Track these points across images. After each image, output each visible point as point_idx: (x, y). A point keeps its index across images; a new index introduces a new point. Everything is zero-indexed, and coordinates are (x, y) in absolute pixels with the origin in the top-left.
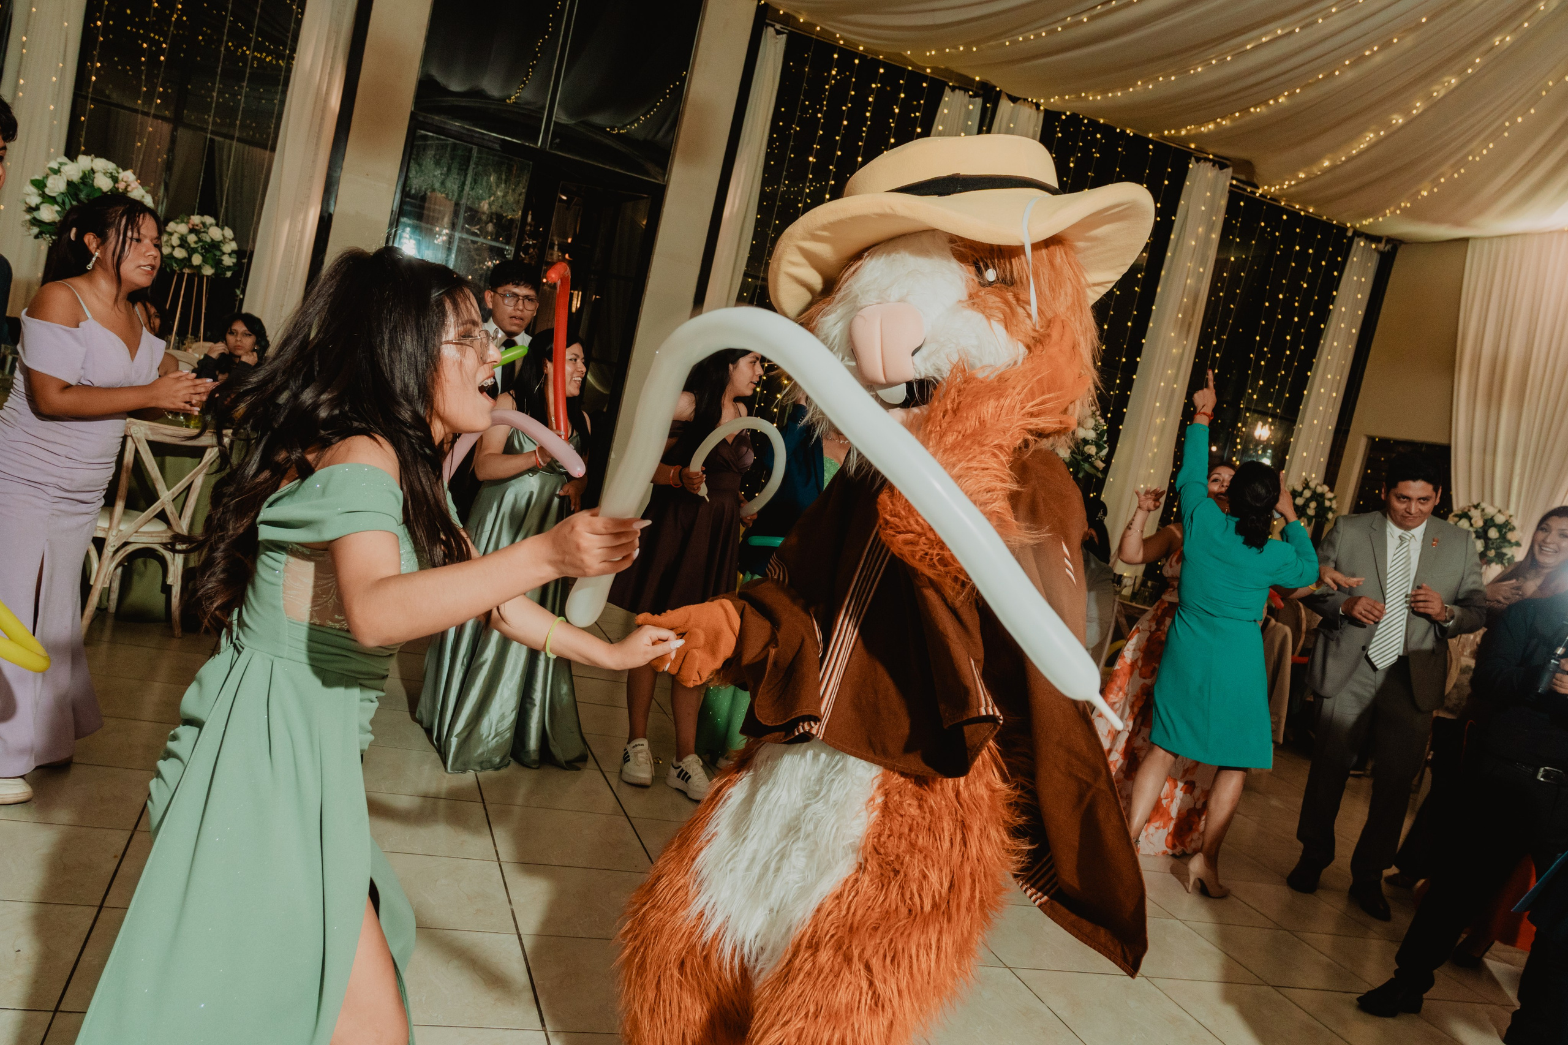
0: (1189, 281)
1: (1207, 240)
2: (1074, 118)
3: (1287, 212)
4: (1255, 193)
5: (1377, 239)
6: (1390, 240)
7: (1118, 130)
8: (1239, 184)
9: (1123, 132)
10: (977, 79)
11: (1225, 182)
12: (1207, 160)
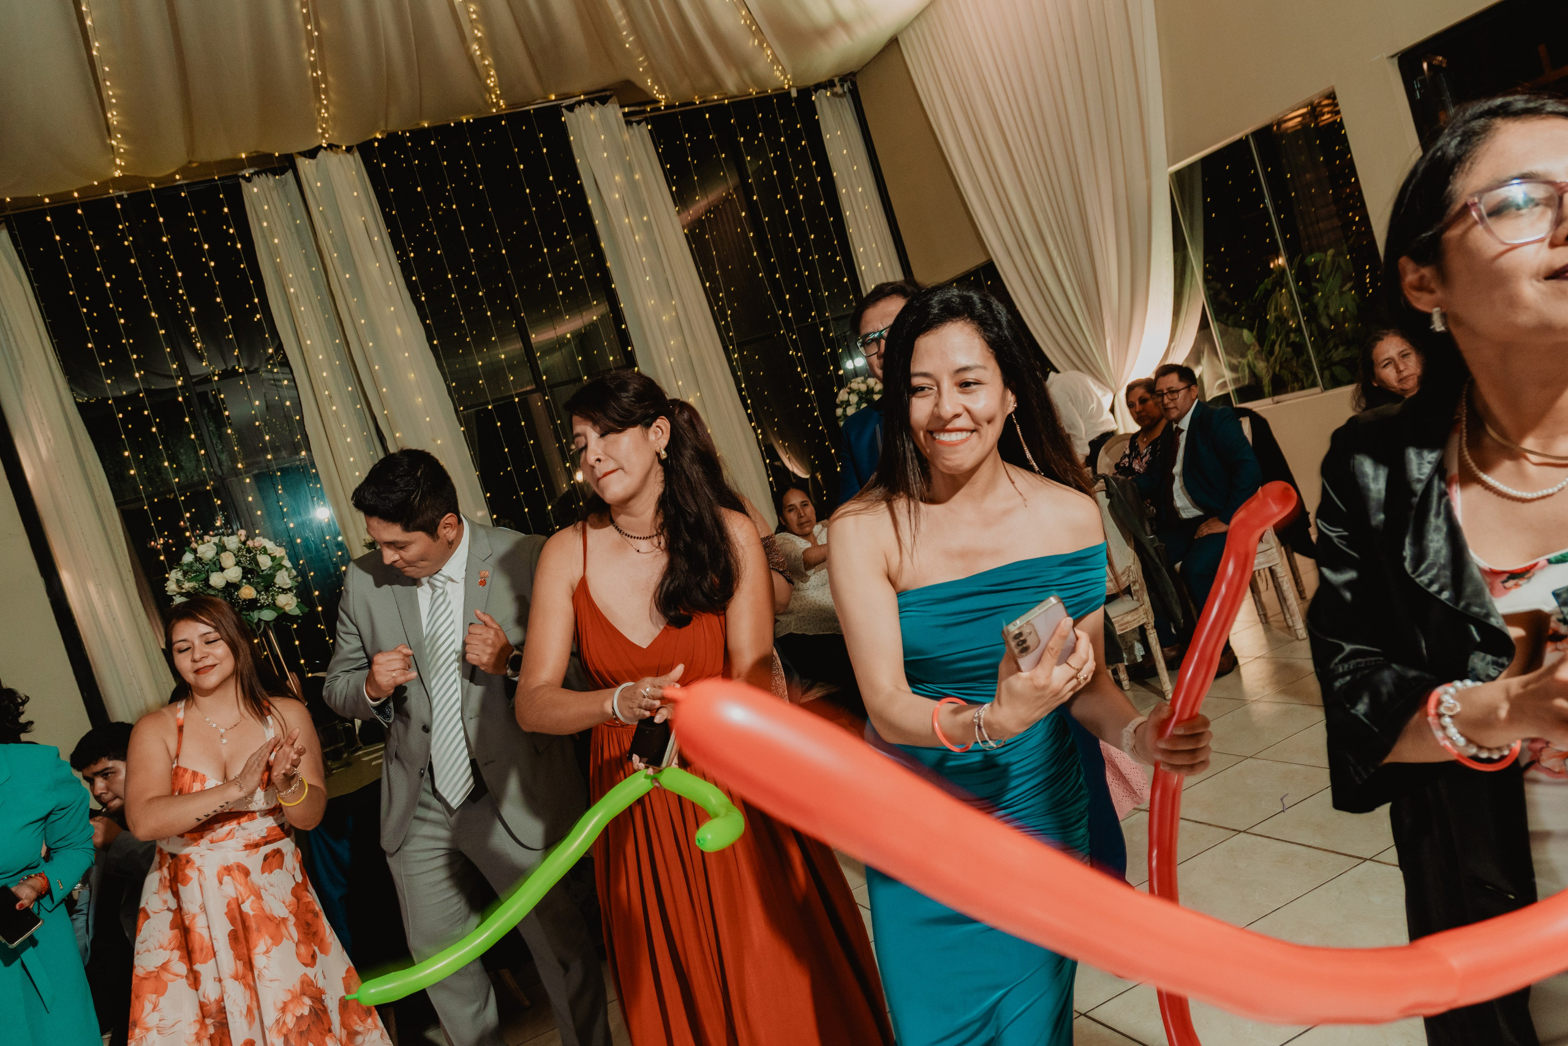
0: (637, 238)
1: (633, 185)
2: (392, 140)
3: (709, 109)
4: (659, 109)
5: (829, 84)
6: (843, 79)
7: (452, 125)
8: (632, 109)
9: (459, 124)
10: (243, 156)
11: (616, 115)
12: (580, 103)
